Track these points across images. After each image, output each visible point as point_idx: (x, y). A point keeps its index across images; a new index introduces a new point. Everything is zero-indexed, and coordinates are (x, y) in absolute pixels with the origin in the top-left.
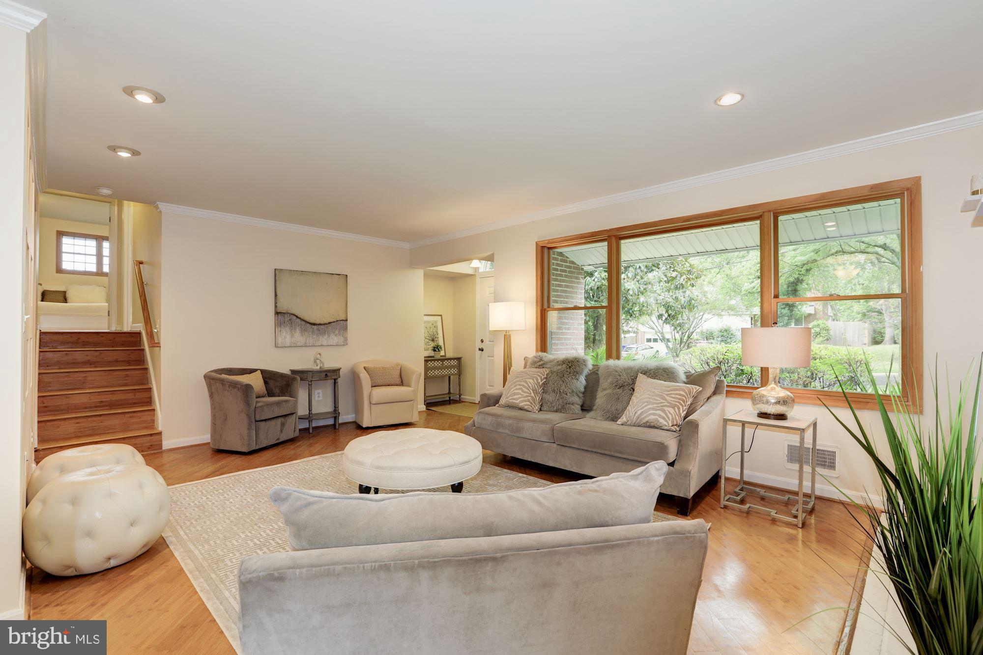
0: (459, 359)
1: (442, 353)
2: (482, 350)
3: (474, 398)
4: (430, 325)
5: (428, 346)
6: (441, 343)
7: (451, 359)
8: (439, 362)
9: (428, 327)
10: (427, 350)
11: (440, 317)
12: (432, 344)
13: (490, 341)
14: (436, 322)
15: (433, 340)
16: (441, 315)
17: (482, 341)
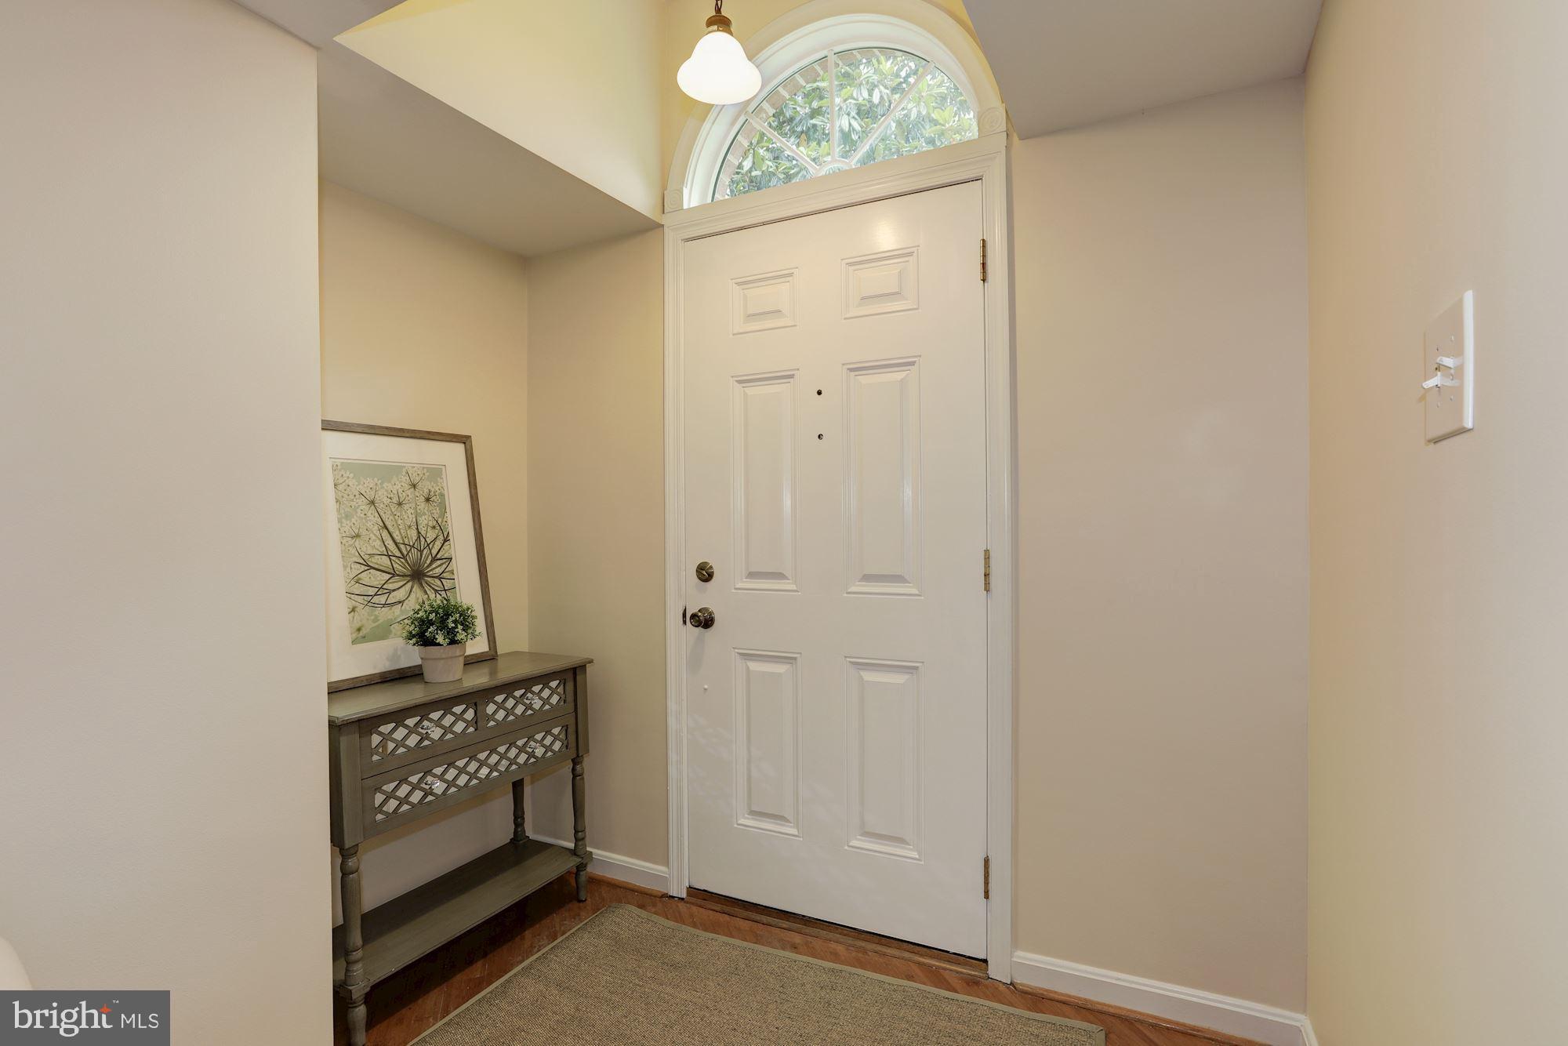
0: (573, 675)
1: (477, 646)
2: (704, 621)
3: (659, 869)
4: (398, 486)
5: (385, 614)
6: (468, 594)
7: (526, 683)
8: (458, 710)
9: (382, 497)
10: (381, 633)
11: (460, 448)
12: (413, 600)
13: (752, 575)
14: (436, 473)
15: (417, 575)
16: (464, 440)
17: (705, 574)
